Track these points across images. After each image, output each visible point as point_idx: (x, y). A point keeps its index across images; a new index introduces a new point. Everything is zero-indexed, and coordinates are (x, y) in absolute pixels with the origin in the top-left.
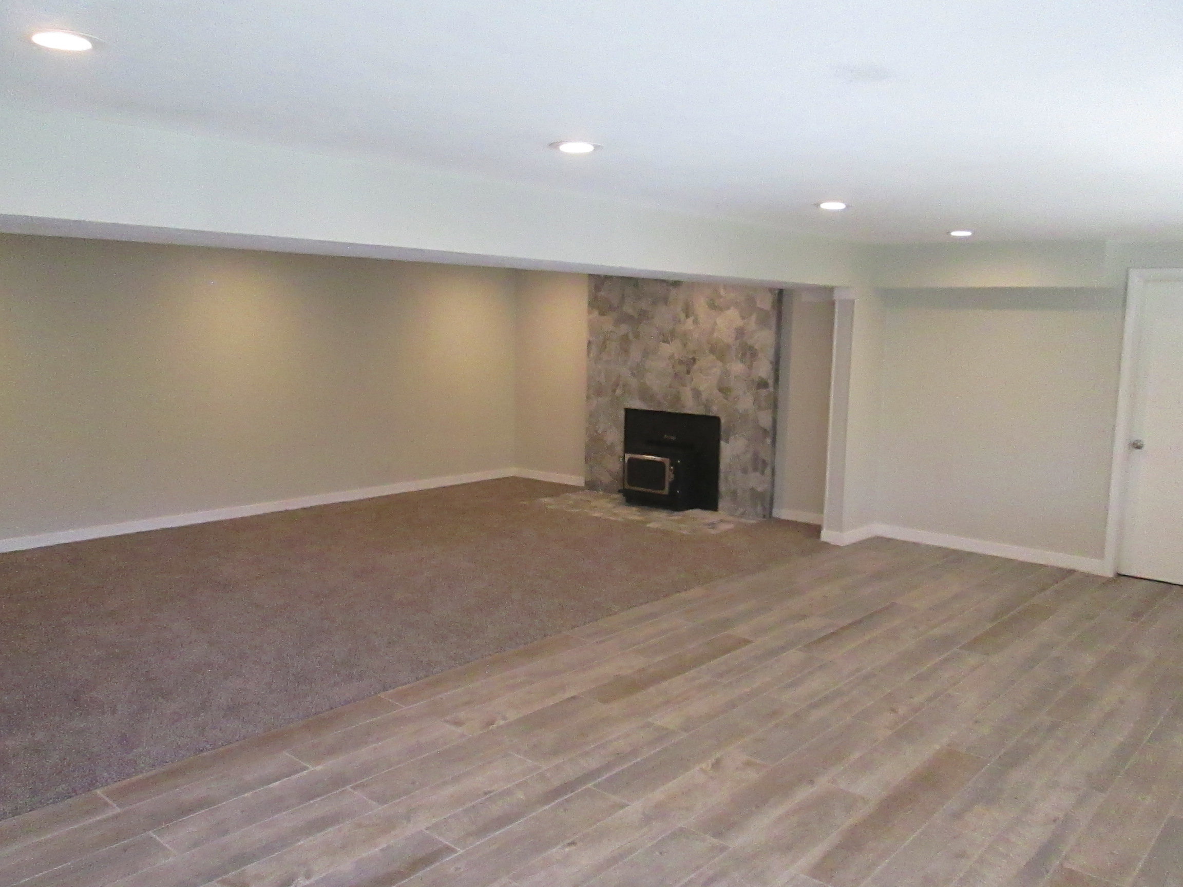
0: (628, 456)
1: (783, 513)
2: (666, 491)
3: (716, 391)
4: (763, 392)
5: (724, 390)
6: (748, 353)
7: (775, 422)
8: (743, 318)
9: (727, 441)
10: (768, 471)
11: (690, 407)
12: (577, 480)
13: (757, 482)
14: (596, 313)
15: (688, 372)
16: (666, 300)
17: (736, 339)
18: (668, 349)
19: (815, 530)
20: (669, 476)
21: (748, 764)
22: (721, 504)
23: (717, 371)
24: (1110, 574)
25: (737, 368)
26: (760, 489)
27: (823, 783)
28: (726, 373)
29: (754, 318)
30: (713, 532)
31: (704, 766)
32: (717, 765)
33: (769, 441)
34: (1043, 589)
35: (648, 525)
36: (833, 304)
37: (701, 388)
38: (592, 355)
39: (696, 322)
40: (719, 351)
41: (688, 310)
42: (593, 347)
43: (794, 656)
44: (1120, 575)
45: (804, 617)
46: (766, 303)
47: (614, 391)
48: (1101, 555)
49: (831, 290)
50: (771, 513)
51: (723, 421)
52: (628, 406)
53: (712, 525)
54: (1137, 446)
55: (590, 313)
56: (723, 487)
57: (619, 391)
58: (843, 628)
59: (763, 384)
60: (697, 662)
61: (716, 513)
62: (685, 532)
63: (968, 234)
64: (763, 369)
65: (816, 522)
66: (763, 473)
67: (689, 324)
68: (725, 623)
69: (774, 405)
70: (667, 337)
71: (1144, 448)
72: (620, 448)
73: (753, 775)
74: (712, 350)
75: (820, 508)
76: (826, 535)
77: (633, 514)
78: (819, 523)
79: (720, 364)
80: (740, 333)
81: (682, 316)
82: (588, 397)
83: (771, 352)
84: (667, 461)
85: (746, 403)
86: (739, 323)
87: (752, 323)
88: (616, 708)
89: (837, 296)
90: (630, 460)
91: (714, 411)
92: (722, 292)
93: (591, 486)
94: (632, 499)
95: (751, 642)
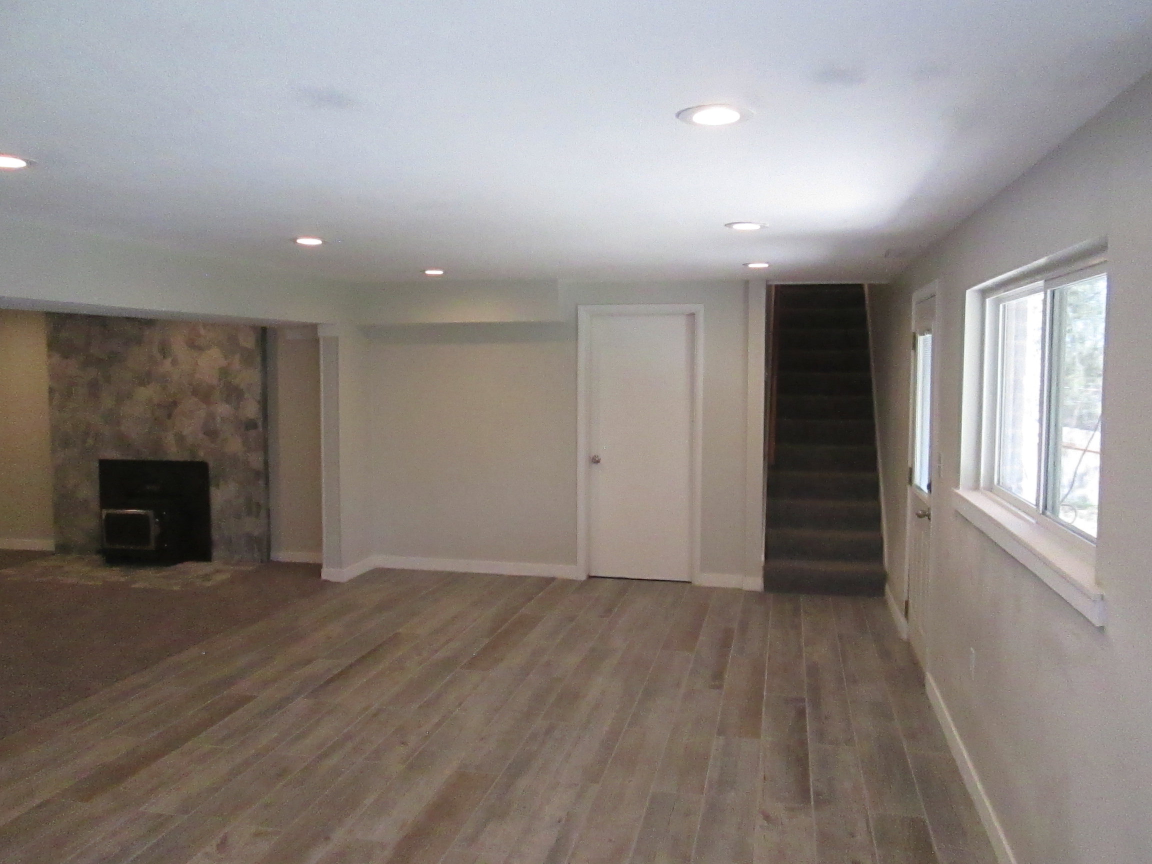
0: (105, 512)
1: (283, 555)
2: (152, 546)
3: (201, 436)
4: (253, 433)
5: (212, 433)
6: (233, 394)
7: (266, 463)
8: (226, 358)
9: (217, 486)
10: (263, 513)
11: (173, 453)
12: (47, 544)
13: (252, 526)
14: (56, 358)
15: (169, 416)
16: (139, 341)
17: (220, 380)
18: (145, 393)
19: (316, 569)
20: (154, 530)
21: (257, 835)
22: (215, 553)
23: (202, 413)
24: (583, 577)
25: (223, 409)
26: (256, 533)
27: (339, 836)
28: (211, 416)
29: (237, 357)
30: (208, 584)
31: (208, 849)
32: (223, 845)
33: (261, 483)
34: (530, 599)
35: (133, 586)
36: (317, 341)
37: (185, 432)
38: (54, 403)
39: (174, 363)
40: (204, 394)
41: (165, 350)
42: (57, 395)
43: (301, 704)
44: (590, 577)
45: (309, 662)
46: (249, 342)
47: (84, 442)
48: (574, 561)
49: (314, 327)
50: (269, 555)
51: (211, 464)
52: (101, 457)
53: (207, 577)
54: (596, 461)
55: (49, 356)
56: (215, 535)
57: (90, 441)
58: (351, 666)
59: (251, 425)
60: (195, 731)
61: (209, 563)
62: (176, 588)
63: (440, 272)
64: (251, 410)
65: (318, 561)
66: (257, 516)
67: (167, 365)
68: (229, 681)
69: (265, 446)
70: (144, 379)
71: (601, 462)
72: (95, 505)
73: (264, 847)
74: (195, 393)
75: (318, 546)
76: (327, 574)
77: (115, 575)
78: (320, 562)
79: (205, 406)
80: (224, 372)
81: (159, 357)
82: (54, 451)
83: (258, 390)
84: (150, 513)
85: (234, 445)
86: (223, 362)
87: (236, 361)
88: (101, 803)
89: (321, 333)
90: (108, 515)
91: (201, 455)
92: (202, 332)
93: (63, 549)
94: (113, 558)
95: (255, 697)
